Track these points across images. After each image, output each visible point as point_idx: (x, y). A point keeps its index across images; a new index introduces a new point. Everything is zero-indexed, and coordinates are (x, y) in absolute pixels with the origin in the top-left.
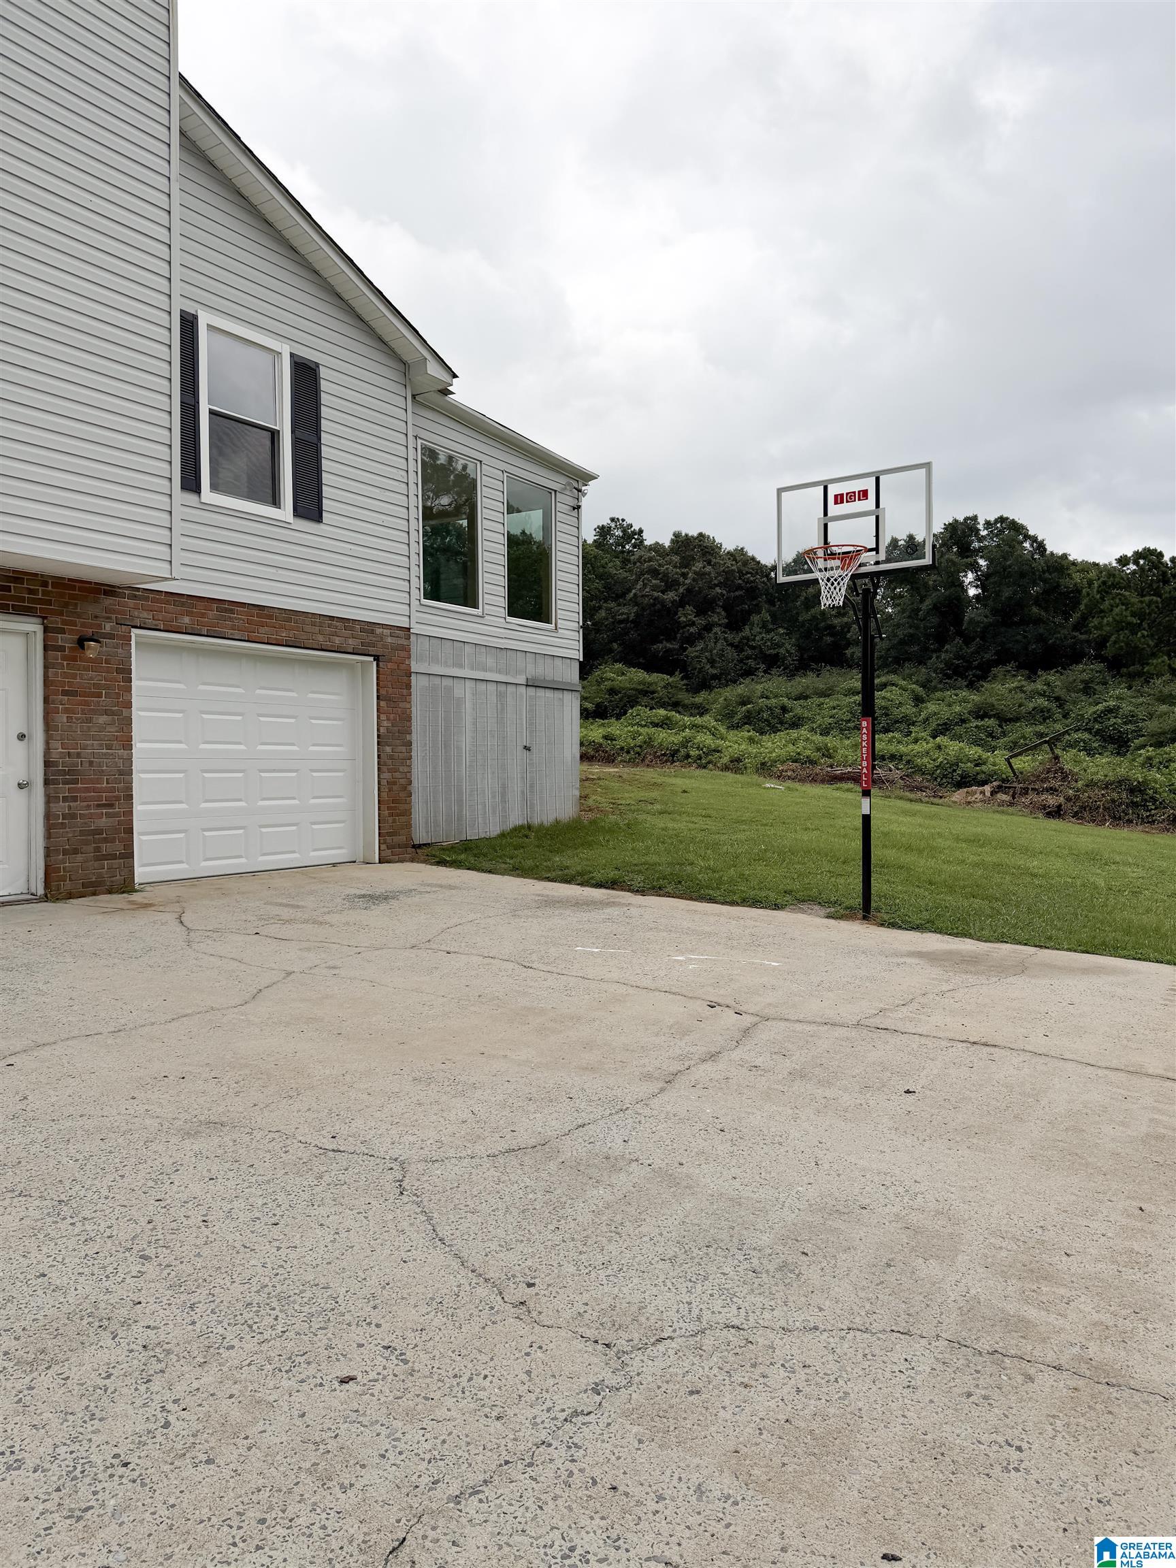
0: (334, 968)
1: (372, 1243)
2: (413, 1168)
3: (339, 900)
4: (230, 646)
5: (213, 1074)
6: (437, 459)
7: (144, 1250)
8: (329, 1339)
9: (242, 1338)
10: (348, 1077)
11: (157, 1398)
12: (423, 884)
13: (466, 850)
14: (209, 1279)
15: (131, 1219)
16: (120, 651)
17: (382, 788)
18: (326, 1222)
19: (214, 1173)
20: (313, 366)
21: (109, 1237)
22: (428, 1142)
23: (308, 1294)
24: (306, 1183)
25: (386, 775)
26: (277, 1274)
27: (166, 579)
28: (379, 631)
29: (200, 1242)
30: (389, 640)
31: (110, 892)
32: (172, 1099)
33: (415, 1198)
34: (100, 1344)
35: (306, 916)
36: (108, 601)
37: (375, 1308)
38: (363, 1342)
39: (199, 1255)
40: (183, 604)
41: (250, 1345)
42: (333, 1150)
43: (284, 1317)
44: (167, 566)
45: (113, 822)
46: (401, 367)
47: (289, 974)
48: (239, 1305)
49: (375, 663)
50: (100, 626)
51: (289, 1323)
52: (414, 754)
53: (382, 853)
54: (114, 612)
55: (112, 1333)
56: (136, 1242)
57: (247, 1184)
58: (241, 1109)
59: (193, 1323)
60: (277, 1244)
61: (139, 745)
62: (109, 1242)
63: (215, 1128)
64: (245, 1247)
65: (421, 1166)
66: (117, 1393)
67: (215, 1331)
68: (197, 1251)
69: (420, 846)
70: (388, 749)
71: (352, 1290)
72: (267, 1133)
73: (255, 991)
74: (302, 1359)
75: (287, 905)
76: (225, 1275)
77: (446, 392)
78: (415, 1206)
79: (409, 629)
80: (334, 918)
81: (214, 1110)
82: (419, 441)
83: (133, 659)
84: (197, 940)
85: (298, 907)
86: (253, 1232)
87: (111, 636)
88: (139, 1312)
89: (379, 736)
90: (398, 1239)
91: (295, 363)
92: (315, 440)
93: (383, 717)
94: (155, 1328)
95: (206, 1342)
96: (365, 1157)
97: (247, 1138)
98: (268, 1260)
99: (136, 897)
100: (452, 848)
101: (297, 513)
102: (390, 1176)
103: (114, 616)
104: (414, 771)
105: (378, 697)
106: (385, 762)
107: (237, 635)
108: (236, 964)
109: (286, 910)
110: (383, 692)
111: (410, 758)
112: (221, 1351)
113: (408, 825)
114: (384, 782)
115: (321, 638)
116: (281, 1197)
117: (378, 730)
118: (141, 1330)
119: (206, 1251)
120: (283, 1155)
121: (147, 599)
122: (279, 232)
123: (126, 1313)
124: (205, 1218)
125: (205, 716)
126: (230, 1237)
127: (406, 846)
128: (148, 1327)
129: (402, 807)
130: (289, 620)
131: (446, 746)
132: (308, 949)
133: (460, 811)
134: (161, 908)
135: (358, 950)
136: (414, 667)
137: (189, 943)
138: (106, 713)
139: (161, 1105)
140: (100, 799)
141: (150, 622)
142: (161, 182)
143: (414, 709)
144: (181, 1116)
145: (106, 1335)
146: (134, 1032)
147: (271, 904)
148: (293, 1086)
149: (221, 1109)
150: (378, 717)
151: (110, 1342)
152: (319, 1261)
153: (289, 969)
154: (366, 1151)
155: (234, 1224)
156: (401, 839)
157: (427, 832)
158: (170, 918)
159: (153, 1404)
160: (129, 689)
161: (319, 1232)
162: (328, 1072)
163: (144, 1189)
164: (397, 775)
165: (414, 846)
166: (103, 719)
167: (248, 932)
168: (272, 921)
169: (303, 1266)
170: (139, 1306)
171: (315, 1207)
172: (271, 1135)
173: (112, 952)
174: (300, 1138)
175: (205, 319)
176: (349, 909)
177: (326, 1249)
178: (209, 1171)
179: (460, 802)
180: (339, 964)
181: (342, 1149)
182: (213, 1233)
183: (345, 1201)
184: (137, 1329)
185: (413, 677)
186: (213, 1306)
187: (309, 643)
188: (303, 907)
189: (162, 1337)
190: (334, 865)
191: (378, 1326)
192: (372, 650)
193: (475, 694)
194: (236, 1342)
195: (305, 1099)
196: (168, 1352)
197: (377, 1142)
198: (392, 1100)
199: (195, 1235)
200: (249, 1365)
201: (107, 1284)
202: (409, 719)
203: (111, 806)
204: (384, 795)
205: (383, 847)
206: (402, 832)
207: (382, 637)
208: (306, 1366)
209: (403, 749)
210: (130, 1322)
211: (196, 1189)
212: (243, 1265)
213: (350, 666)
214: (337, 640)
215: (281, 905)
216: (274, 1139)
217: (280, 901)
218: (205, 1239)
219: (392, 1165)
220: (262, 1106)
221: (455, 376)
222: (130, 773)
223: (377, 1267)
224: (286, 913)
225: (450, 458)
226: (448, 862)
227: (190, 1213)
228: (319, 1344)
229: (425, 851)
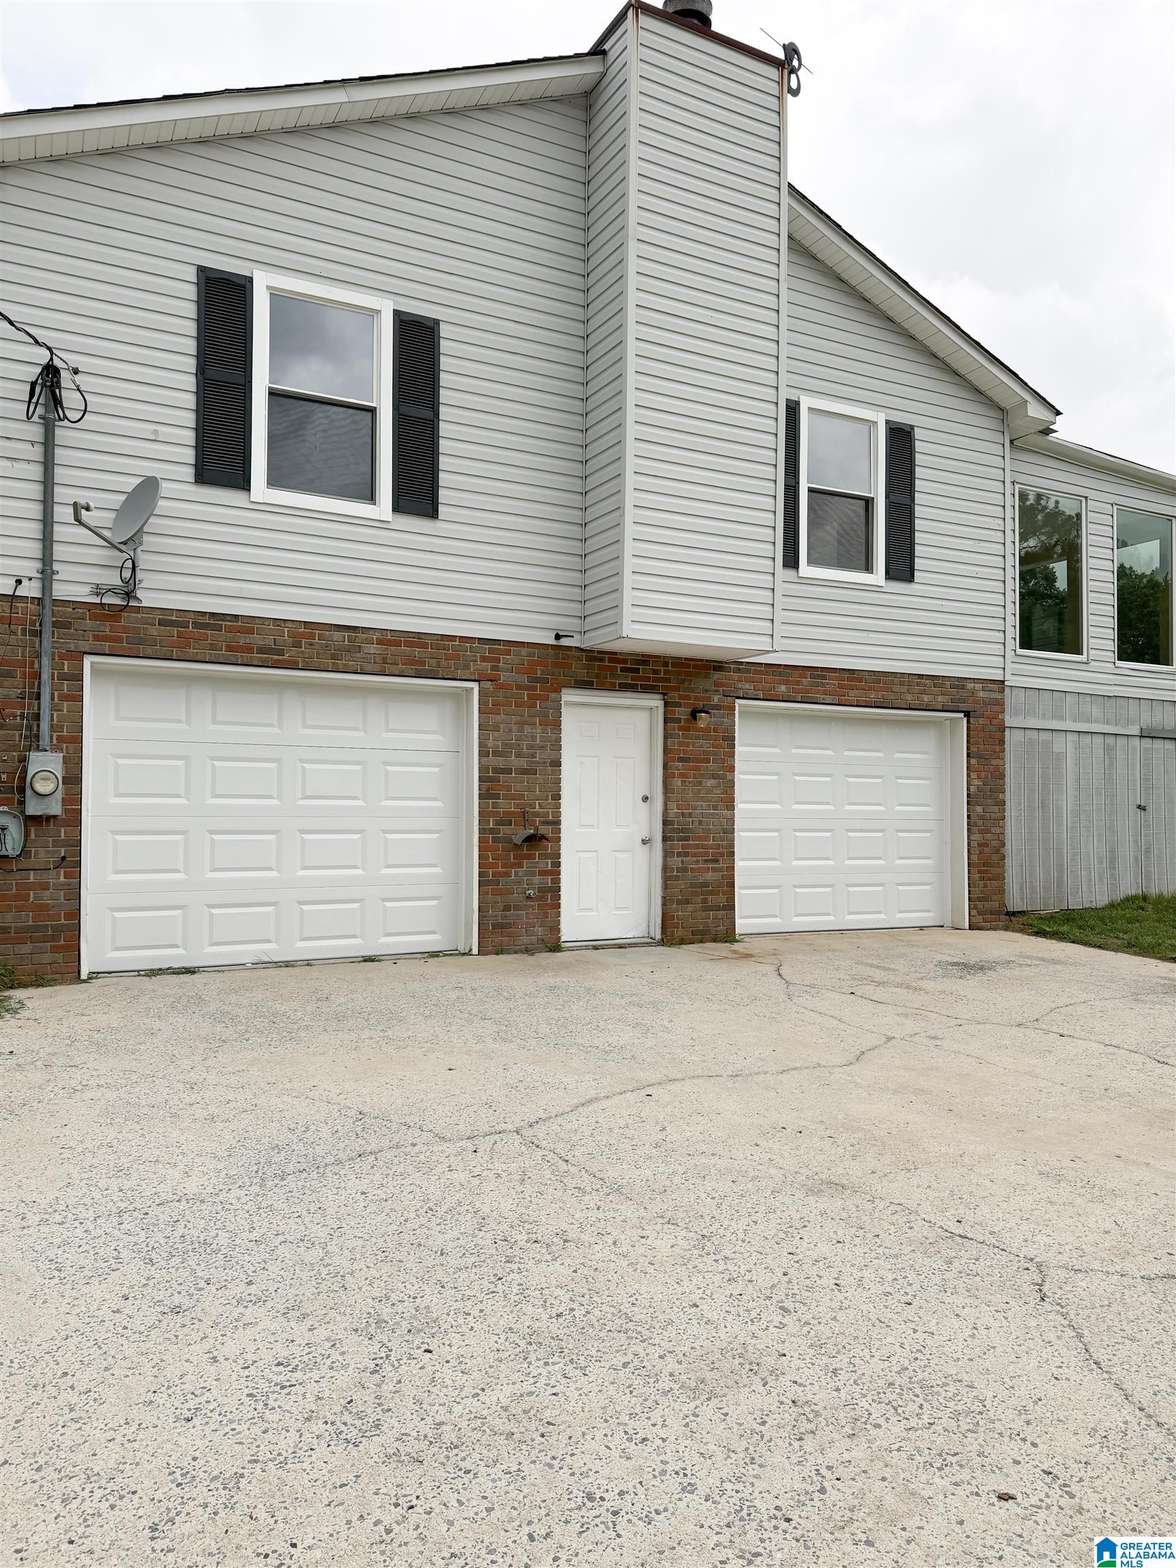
0: (935, 1038)
1: (1016, 1348)
2: (1052, 1273)
3: (931, 966)
4: (821, 711)
5: (828, 1133)
6: (1027, 499)
7: (782, 1301)
8: (980, 1445)
9: (887, 1418)
10: (966, 1159)
11: (811, 1458)
12: (1021, 956)
13: (1068, 920)
14: (848, 1347)
15: (767, 1268)
16: (725, 720)
17: (972, 849)
18: (963, 1313)
19: (840, 1237)
20: (908, 430)
21: (750, 1281)
22: (1067, 1248)
23: (952, 1389)
24: (934, 1266)
25: (977, 837)
26: (916, 1359)
27: (768, 652)
28: (970, 686)
29: (836, 1305)
30: (981, 694)
31: (715, 941)
32: (793, 1152)
33: (1059, 1308)
34: (753, 1388)
35: (899, 980)
36: (717, 676)
37: (1028, 1423)
38: (1019, 1459)
39: (835, 1319)
40: (780, 674)
41: (898, 1429)
42: (960, 1236)
43: (929, 1407)
44: (769, 639)
45: (718, 875)
46: (999, 415)
47: (889, 1039)
48: (881, 1383)
49: (965, 719)
50: (709, 699)
51: (935, 1415)
52: (1007, 814)
53: (973, 918)
54: (722, 685)
55: (763, 1380)
56: (774, 1291)
57: (873, 1255)
58: (859, 1174)
59: (838, 1390)
60: (913, 1325)
61: (739, 805)
62: (750, 1286)
63: (837, 1190)
64: (880, 1321)
65: (1062, 1273)
66: (773, 1443)
67: (860, 1405)
68: (834, 1314)
69: (1014, 914)
70: (979, 809)
71: (999, 1397)
72: (888, 1204)
73: (858, 1053)
74: (954, 1460)
75: (878, 967)
76: (863, 1347)
77: (1047, 431)
78: (1059, 1318)
79: (1004, 681)
80: (928, 985)
81: (834, 1170)
82: (1017, 486)
83: (737, 727)
84: (797, 994)
85: (889, 969)
86: (886, 1307)
87: (718, 707)
88: (785, 1364)
89: (968, 795)
90: (1045, 1351)
91: (891, 429)
92: (908, 501)
93: (973, 775)
94: (801, 1385)
95: (852, 1414)
96: (996, 1250)
97: (869, 1206)
98: (905, 1340)
99: (736, 946)
100: (1051, 918)
101: (889, 576)
102: (1027, 1277)
103: (721, 689)
104: (1008, 832)
105: (968, 755)
106: (975, 823)
107: (829, 699)
108: (836, 1022)
109: (878, 971)
110: (973, 749)
111: (1003, 818)
112: (869, 1427)
113: (1002, 891)
114: (974, 844)
115: (909, 697)
116: (912, 1277)
117: (968, 789)
118: (789, 1384)
119: (841, 1316)
120: (908, 1231)
121: (748, 671)
122: (876, 307)
123: (773, 1362)
124: (837, 1282)
125: (797, 778)
126: (864, 1307)
127: (999, 913)
128: (795, 1382)
129: (994, 870)
130: (879, 681)
131: (1044, 806)
132: (906, 1015)
133: (1060, 877)
134: (760, 960)
135: (959, 1021)
136: (1009, 721)
137: (790, 997)
138: (714, 777)
139: (782, 1156)
140: (707, 854)
141: (751, 693)
142: (771, 286)
143: (1007, 766)
144: (803, 1171)
145: (756, 1380)
146: (750, 1078)
147: (862, 964)
148: (909, 1158)
149: (840, 1171)
150: (968, 775)
151: (760, 1388)
152: (959, 1355)
153: (889, 1034)
154: (997, 1244)
155: (865, 1294)
156: (995, 905)
157: (1023, 899)
158: (769, 969)
159: (808, 1465)
160: (732, 755)
161: (956, 1323)
162: (943, 1150)
163: (776, 1239)
164: (988, 836)
165: (1008, 914)
166: (711, 782)
167: (843, 990)
168: (865, 982)
169: (943, 1356)
170: (783, 1358)
171: (949, 1294)
172: (893, 1207)
173: (722, 998)
174: (924, 1216)
175: (806, 402)
176: (943, 977)
177: (965, 1344)
178: (835, 1232)
179: (1060, 867)
180: (940, 1034)
181: (969, 1235)
182: (846, 1298)
183: (981, 1294)
184: (785, 1381)
185: (1007, 732)
186: (855, 1377)
187: (898, 703)
188: (894, 970)
189: (810, 1397)
190: (921, 928)
191: (1034, 1445)
192: (963, 706)
193: (1077, 748)
194: (881, 1421)
195: (923, 1174)
196: (817, 1414)
197: (1007, 1235)
198: (1018, 1192)
199: (829, 1297)
200: (899, 1450)
201: (753, 1328)
202: (1002, 776)
203: (716, 861)
204: (975, 857)
205: (974, 912)
206: (994, 897)
207: (973, 692)
208: (958, 1468)
209: (996, 809)
210: (778, 1372)
211: (825, 1249)
212: (880, 1340)
213: (938, 724)
214: (926, 698)
215: (872, 965)
216: (896, 1212)
217: (870, 961)
218: (839, 1303)
219: (1027, 1265)
220: (881, 1174)
221: (1058, 413)
222: (733, 832)
223: (1025, 1378)
224: (878, 975)
225: (1039, 497)
226: (1048, 933)
227: (821, 1273)
228: (970, 1448)
229: (1022, 919)
